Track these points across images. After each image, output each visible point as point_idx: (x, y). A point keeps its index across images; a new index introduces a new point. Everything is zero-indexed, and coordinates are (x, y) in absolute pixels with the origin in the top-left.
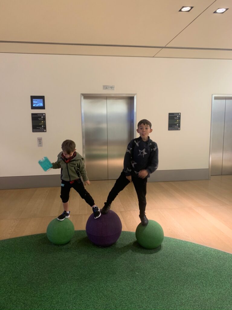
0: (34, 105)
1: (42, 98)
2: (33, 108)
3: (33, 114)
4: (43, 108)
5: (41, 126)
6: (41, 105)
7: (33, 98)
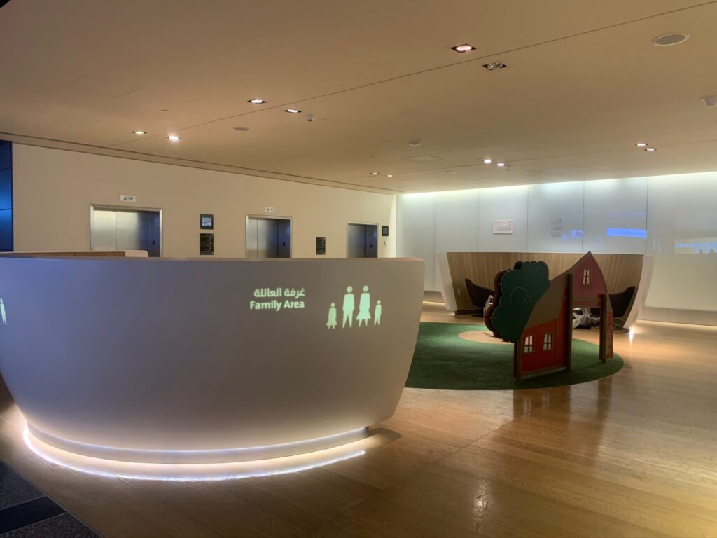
0: (203, 225)
1: (211, 216)
2: (202, 227)
3: (201, 235)
4: (211, 228)
5: (208, 248)
6: (210, 224)
7: (202, 216)
